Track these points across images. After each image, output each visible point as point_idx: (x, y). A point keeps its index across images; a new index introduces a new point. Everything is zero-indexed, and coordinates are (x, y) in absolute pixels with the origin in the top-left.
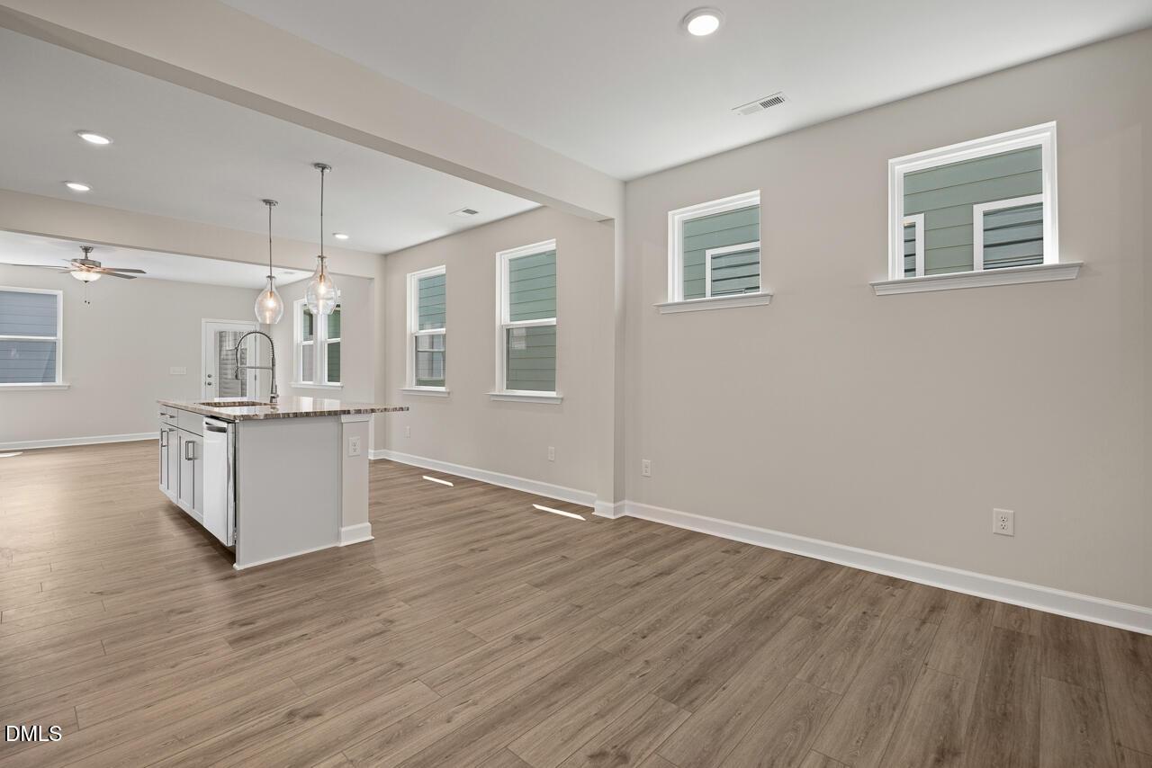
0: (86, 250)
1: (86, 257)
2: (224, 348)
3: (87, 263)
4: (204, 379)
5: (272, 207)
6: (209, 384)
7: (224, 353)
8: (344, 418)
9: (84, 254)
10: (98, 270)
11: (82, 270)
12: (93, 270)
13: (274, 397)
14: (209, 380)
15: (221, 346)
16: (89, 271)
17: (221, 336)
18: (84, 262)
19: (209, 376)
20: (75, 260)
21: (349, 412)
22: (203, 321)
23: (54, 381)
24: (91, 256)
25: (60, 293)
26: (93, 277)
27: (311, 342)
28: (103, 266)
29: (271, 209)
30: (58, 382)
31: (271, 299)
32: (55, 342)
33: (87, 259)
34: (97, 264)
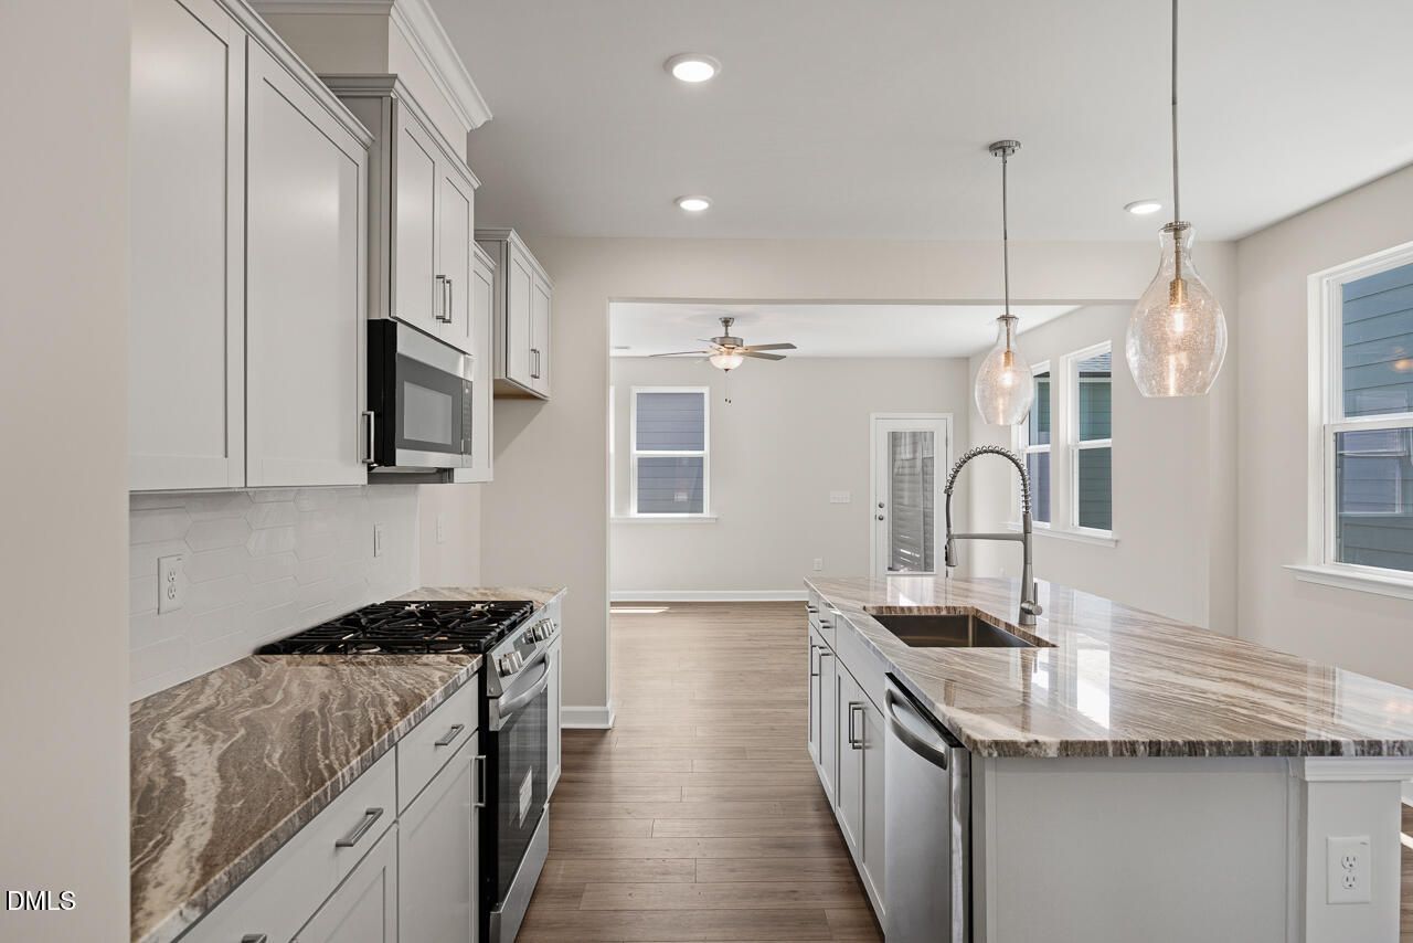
0: (727, 322)
1: (727, 333)
2: (898, 457)
3: (729, 343)
4: (873, 512)
5: (1008, 158)
6: (881, 519)
7: (898, 463)
8: (1315, 767)
9: (724, 328)
10: (740, 350)
11: (721, 354)
12: (734, 351)
13: (1029, 612)
14: (882, 512)
15: (894, 453)
16: (729, 354)
17: (895, 438)
18: (723, 341)
19: (880, 506)
20: (714, 340)
21: (1335, 749)
22: (873, 416)
23: (702, 512)
24: (734, 331)
25: (706, 390)
26: (735, 361)
27: (1045, 448)
28: (745, 344)
29: (1005, 162)
30: (707, 513)
31: (1008, 368)
32: (701, 459)
33: (727, 336)
34: (738, 343)
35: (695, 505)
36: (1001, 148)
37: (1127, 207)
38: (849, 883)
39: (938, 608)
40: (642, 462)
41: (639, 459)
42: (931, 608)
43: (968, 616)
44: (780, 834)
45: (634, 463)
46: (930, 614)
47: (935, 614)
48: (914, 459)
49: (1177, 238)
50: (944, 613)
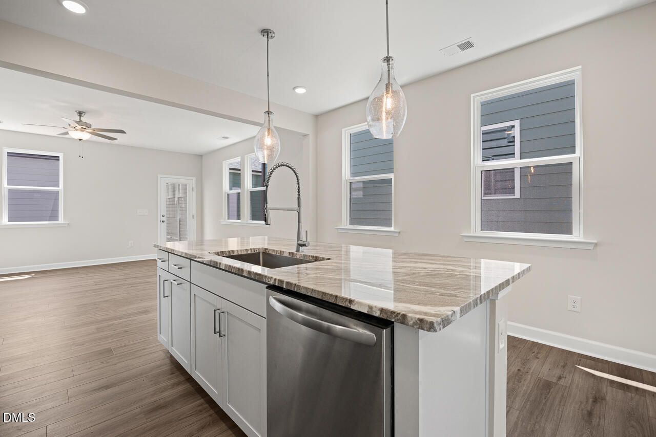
0: (80, 114)
3: (81, 125)
4: (160, 218)
6: (163, 222)
9: (78, 117)
10: (90, 130)
11: (77, 130)
12: (86, 130)
14: (164, 219)
16: (82, 131)
18: (79, 122)
19: (163, 216)
22: (159, 176)
23: (57, 221)
24: (84, 119)
25: (61, 155)
26: (86, 136)
27: (237, 191)
28: (92, 127)
29: (268, 41)
30: (61, 220)
31: (269, 136)
32: (57, 193)
33: (80, 120)
34: (89, 126)
35: (54, 216)
36: (266, 32)
37: (294, 88)
38: (211, 415)
39: (247, 250)
40: (11, 192)
41: (9, 190)
42: (243, 250)
43: (260, 253)
44: (153, 399)
45: (5, 193)
46: (243, 253)
47: (245, 253)
48: (174, 198)
49: (388, 65)
50: (249, 252)
